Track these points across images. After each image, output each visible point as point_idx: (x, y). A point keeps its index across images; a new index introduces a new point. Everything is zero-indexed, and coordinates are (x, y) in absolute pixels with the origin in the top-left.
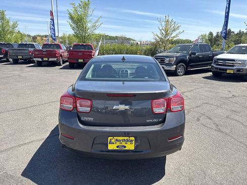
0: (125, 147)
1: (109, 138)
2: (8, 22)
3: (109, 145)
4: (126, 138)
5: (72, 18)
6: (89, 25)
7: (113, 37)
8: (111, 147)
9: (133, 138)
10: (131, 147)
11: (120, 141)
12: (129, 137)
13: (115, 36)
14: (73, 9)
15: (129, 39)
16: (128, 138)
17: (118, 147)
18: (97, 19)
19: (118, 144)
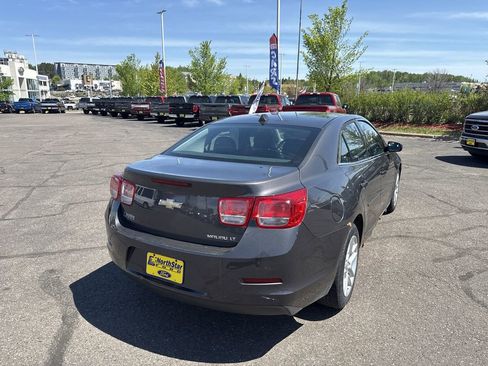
0: (169, 276)
1: (149, 254)
2: (213, 60)
3: (148, 266)
4: (172, 260)
5: (308, 43)
6: (341, 54)
7: (419, 75)
8: (151, 270)
9: (181, 263)
10: (177, 277)
11: (163, 262)
12: (177, 258)
13: (422, 73)
14: (312, 27)
15: (459, 79)
16: (174, 260)
17: (159, 272)
18: (356, 39)
19: (160, 267)
